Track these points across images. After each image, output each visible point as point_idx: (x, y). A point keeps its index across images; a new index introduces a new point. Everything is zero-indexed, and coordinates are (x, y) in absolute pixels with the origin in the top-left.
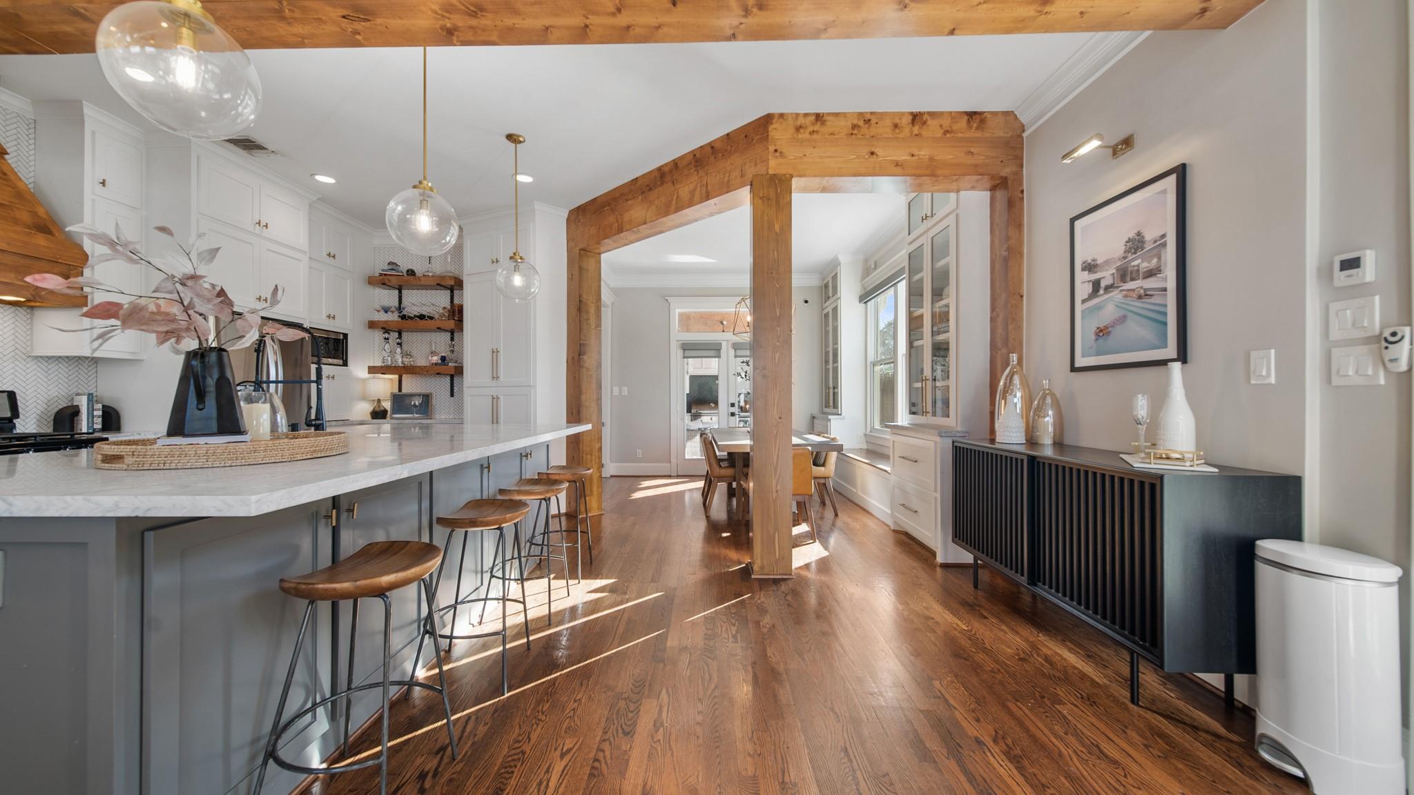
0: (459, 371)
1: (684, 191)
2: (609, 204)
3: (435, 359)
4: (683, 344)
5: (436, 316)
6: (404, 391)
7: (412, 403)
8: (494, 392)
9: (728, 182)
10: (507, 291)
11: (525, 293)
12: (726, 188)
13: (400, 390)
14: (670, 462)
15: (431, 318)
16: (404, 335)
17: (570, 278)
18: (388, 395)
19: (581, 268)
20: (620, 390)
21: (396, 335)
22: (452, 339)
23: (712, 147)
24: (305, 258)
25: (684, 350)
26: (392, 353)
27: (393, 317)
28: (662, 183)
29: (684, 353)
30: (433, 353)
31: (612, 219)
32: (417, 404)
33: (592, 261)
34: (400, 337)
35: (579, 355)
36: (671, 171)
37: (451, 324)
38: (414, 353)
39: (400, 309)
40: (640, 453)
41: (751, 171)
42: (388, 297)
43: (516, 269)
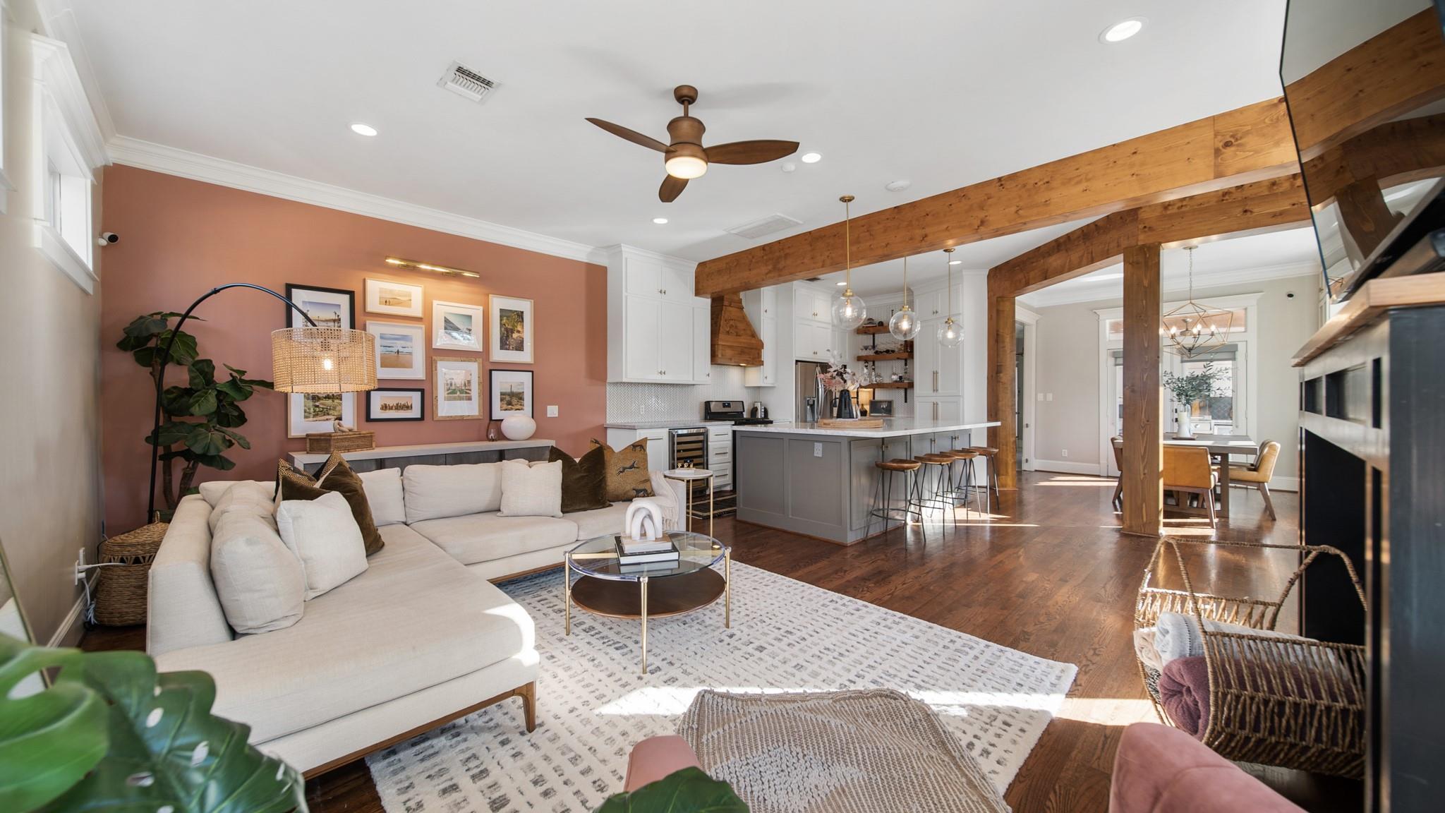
0: (911, 385)
1: (1075, 256)
2: (1019, 266)
3: (895, 378)
4: (1114, 352)
5: (896, 350)
6: (877, 398)
7: (882, 407)
8: (934, 400)
9: (1108, 250)
10: (944, 343)
11: (955, 341)
12: (1106, 254)
13: (874, 398)
14: (1099, 463)
15: (893, 351)
16: (876, 363)
17: (990, 318)
18: (868, 401)
19: (998, 311)
20: (1045, 397)
21: (871, 363)
22: (906, 365)
23: (1096, 225)
24: (830, 327)
25: (1116, 358)
26: (870, 375)
27: (871, 353)
28: (1059, 251)
29: (1116, 361)
30: (894, 374)
31: (1020, 276)
32: (885, 407)
33: (1007, 304)
34: (874, 365)
35: (997, 373)
36: (1065, 242)
37: (906, 355)
38: (882, 375)
39: (874, 347)
40: (1065, 453)
41: (1125, 243)
42: (867, 339)
43: (949, 328)
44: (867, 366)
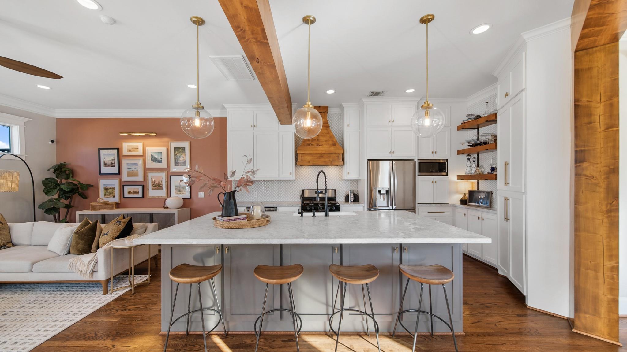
7: (479, 197)
8: (505, 194)
13: (478, 188)
16: (480, 155)
18: (467, 191)
21: (475, 155)
26: (471, 167)
32: (482, 198)
34: (477, 157)
39: (477, 139)
44: (469, 159)
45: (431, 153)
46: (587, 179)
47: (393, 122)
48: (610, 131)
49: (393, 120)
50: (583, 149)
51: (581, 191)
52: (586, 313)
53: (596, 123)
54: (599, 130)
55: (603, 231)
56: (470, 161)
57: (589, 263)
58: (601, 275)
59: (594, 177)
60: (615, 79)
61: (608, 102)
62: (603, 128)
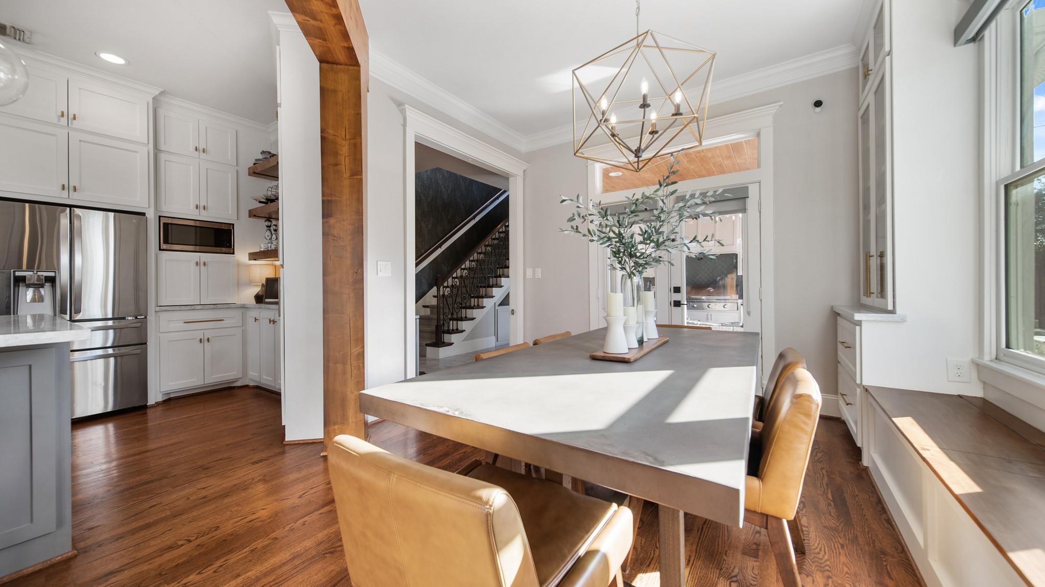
44: (270, 227)
45: (192, 207)
46: (334, 240)
47: (74, 118)
48: (354, 179)
49: (74, 115)
50: (330, 198)
51: (329, 257)
52: (335, 424)
53: (342, 166)
54: (344, 176)
55: (349, 310)
56: (270, 230)
57: (338, 354)
58: (348, 367)
59: (340, 238)
60: (358, 113)
61: (352, 141)
62: (348, 175)
